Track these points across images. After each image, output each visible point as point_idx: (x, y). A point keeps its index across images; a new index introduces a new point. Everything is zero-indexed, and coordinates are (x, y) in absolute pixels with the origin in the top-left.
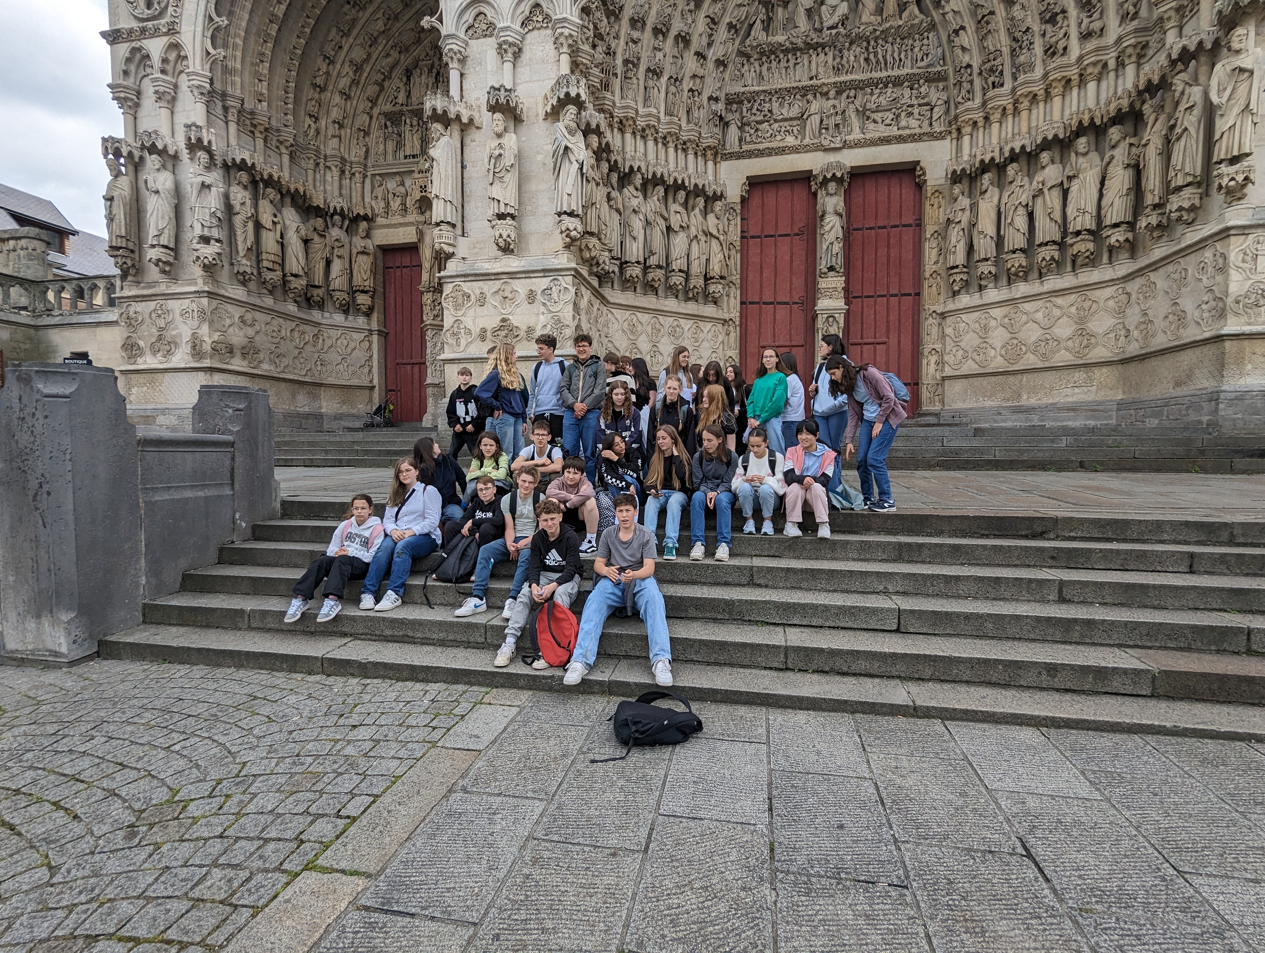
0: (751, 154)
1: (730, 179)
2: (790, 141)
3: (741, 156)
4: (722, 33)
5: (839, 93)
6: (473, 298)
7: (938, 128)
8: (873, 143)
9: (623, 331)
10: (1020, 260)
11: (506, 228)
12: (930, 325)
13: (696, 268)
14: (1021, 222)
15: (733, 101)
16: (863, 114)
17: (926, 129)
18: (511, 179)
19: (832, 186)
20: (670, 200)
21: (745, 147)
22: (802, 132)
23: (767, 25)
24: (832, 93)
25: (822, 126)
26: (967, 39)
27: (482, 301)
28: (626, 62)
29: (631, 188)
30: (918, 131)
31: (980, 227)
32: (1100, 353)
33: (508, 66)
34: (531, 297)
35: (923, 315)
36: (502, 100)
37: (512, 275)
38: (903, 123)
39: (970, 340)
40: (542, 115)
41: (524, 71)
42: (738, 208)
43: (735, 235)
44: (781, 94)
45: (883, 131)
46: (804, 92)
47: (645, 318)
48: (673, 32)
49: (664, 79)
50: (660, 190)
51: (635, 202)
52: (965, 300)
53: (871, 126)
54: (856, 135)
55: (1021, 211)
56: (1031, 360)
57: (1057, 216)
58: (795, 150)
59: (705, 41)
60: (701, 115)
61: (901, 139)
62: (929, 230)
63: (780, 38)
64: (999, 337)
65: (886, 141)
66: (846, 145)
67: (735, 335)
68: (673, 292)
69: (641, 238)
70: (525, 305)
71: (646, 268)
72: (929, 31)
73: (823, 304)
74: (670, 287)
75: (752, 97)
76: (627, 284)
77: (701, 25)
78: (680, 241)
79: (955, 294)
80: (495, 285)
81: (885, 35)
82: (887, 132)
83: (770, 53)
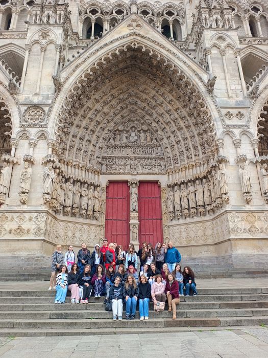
0: (109, 174)
1: (103, 181)
2: (121, 171)
3: (106, 174)
4: (101, 140)
5: (135, 159)
6: (9, 219)
7: (163, 172)
8: (145, 174)
9: (63, 229)
10: (186, 212)
11: (24, 197)
12: (165, 229)
13: (90, 208)
14: (186, 201)
15: (103, 158)
16: (143, 166)
17: (160, 172)
18: (28, 182)
19: (134, 185)
20: (82, 186)
21: (108, 172)
22: (125, 169)
23: (114, 139)
24: (133, 159)
25: (131, 168)
26: (169, 150)
27: (12, 219)
28: (70, 146)
29: (69, 183)
30: (158, 172)
31: (175, 201)
32: (210, 241)
33: (32, 149)
34: (30, 219)
35: (163, 226)
36: (29, 159)
37: (24, 211)
38: (153, 170)
39: (177, 235)
40: (41, 163)
41: (37, 150)
42: (105, 189)
43: (104, 198)
44: (119, 158)
45: (148, 171)
46: (125, 158)
47: (70, 225)
48: (86, 139)
49: (83, 151)
50: (79, 184)
51: (70, 188)
52: (174, 222)
53: (145, 169)
54: (140, 171)
55: (185, 198)
56: (193, 243)
57: (194, 200)
58: (123, 174)
59: (96, 142)
60: (94, 162)
61: (153, 174)
62: (163, 200)
63: (118, 143)
64: (184, 234)
65: (148, 174)
66: (138, 174)
67: (103, 230)
68: (81, 216)
69: (71, 198)
70: (28, 221)
71: (72, 208)
72: (159, 146)
73: (132, 221)
74: (81, 214)
75: (110, 158)
76: (65, 213)
77: (95, 137)
78: (85, 200)
79: (172, 220)
80: (18, 214)
81: (147, 146)
82: (149, 172)
83: (115, 147)
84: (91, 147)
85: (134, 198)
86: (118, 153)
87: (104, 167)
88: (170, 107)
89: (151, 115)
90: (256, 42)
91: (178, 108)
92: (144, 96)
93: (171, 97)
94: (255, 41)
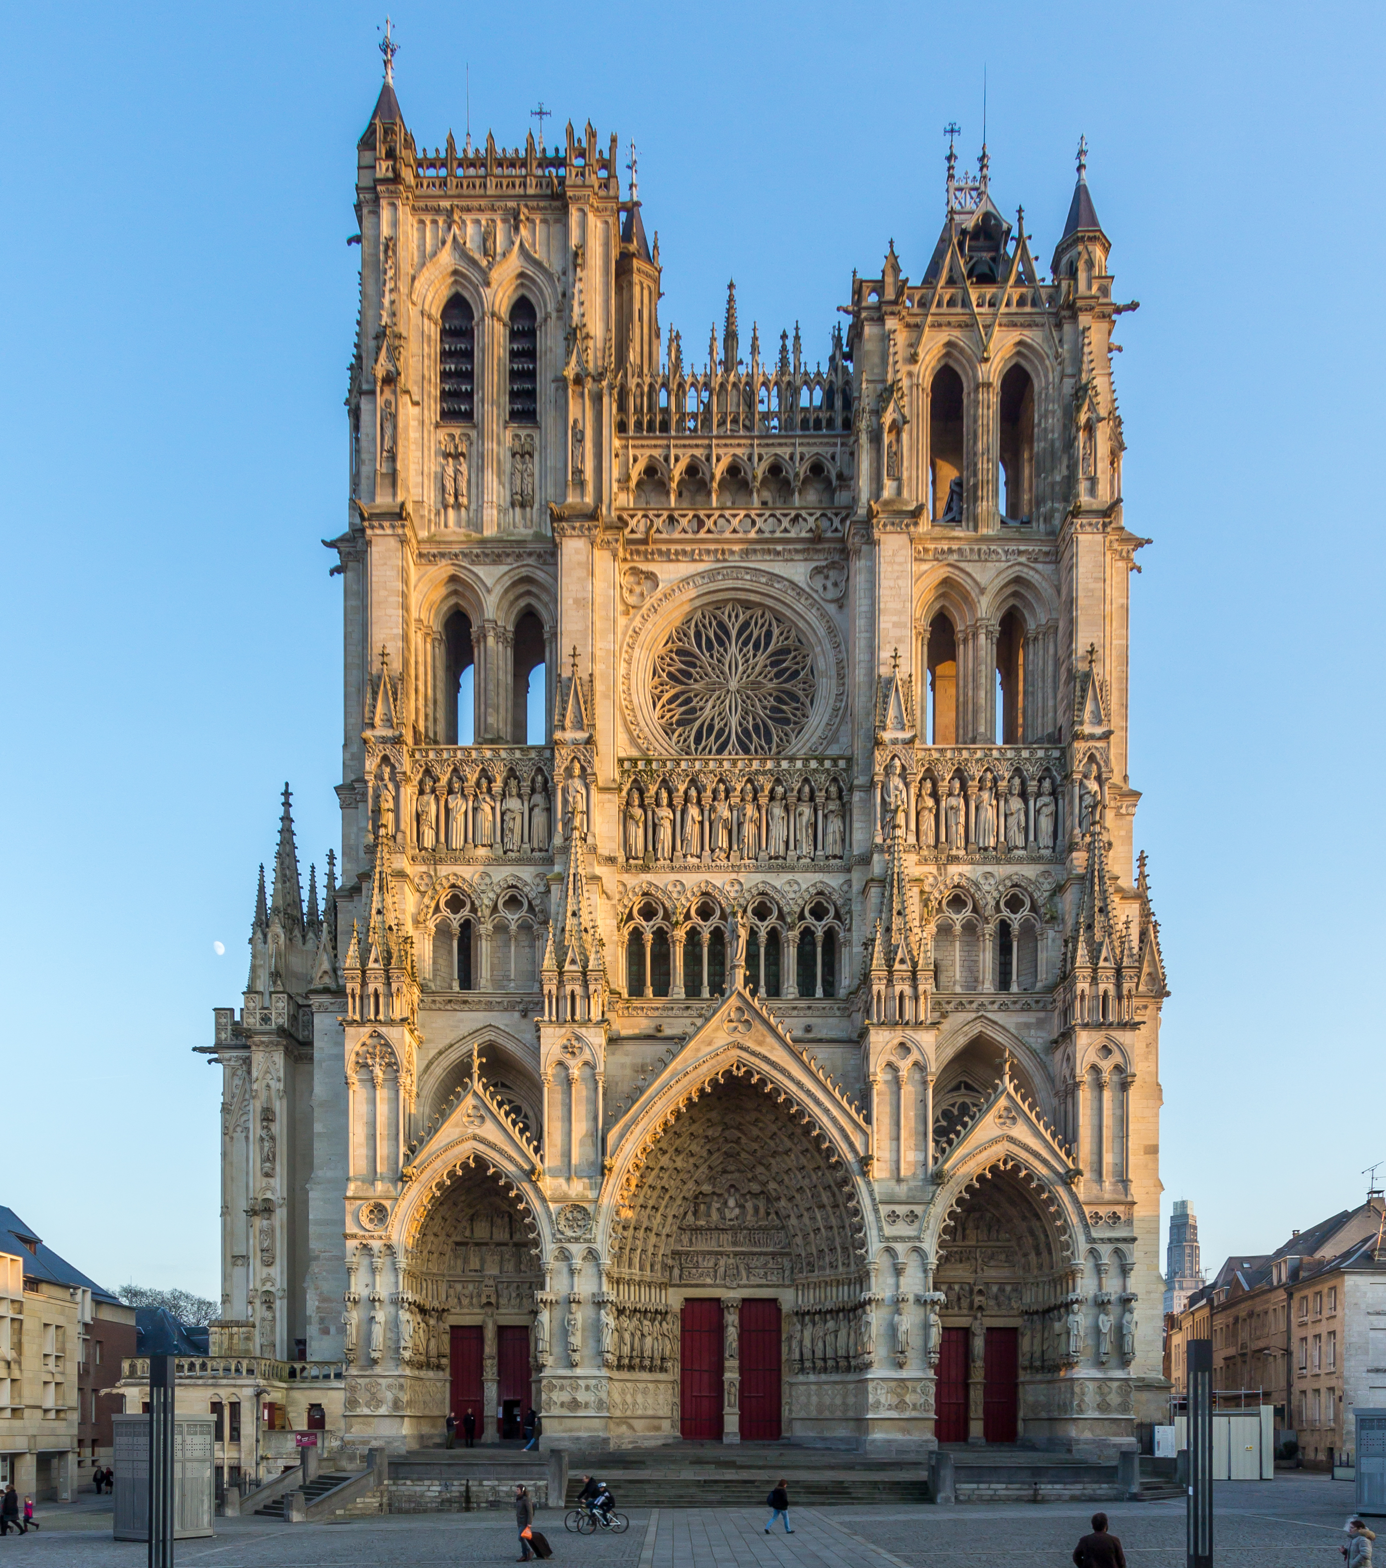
0: (686, 1286)
1: (674, 1299)
2: (709, 1281)
3: (678, 1286)
4: (670, 1220)
5: (735, 1257)
6: (558, 1387)
7: (787, 1283)
8: (754, 1286)
9: (619, 1393)
10: (821, 1363)
11: (576, 1357)
12: (785, 1389)
15: (674, 1253)
16: (749, 1270)
17: (782, 1282)
19: (732, 1309)
21: (683, 1282)
22: (715, 1276)
23: (695, 1213)
24: (731, 1257)
25: (726, 1274)
26: (799, 1240)
27: (563, 1388)
28: (620, 1249)
29: (622, 1317)
30: (777, 1282)
31: (805, 1342)
32: (849, 1414)
33: (576, 1279)
34: (587, 1388)
35: (783, 1383)
36: (576, 1300)
37: (577, 1378)
38: (769, 1277)
39: (803, 1400)
40: (591, 1301)
41: (582, 1279)
42: (680, 1317)
43: (677, 1333)
44: (705, 1254)
45: (759, 1281)
46: (717, 1253)
47: (629, 1385)
48: (644, 1227)
49: (639, 1252)
51: (624, 1325)
52: (801, 1378)
53: (754, 1277)
54: (745, 1281)
56: (827, 1414)
57: (834, 1346)
58: (710, 1286)
59: (660, 1227)
60: (658, 1267)
61: (768, 1286)
62: (784, 1336)
63: (702, 1223)
65: (760, 1285)
66: (739, 1285)
67: (677, 1390)
68: (644, 1369)
70: (584, 1392)
71: (631, 1358)
72: (782, 1230)
73: (727, 1376)
74: (643, 1366)
75: (687, 1253)
76: (622, 1368)
77: (659, 1219)
78: (648, 1341)
79: (796, 1374)
80: (569, 1382)
81: (760, 1228)
82: (764, 1282)
83: (697, 1229)
84: (653, 1239)
85: (732, 1334)
86: (702, 1245)
87: (676, 1272)
88: (803, 1161)
89: (768, 1167)
90: (996, 1006)
91: (819, 1168)
92: (755, 1132)
93: (807, 1145)
94: (993, 1003)
